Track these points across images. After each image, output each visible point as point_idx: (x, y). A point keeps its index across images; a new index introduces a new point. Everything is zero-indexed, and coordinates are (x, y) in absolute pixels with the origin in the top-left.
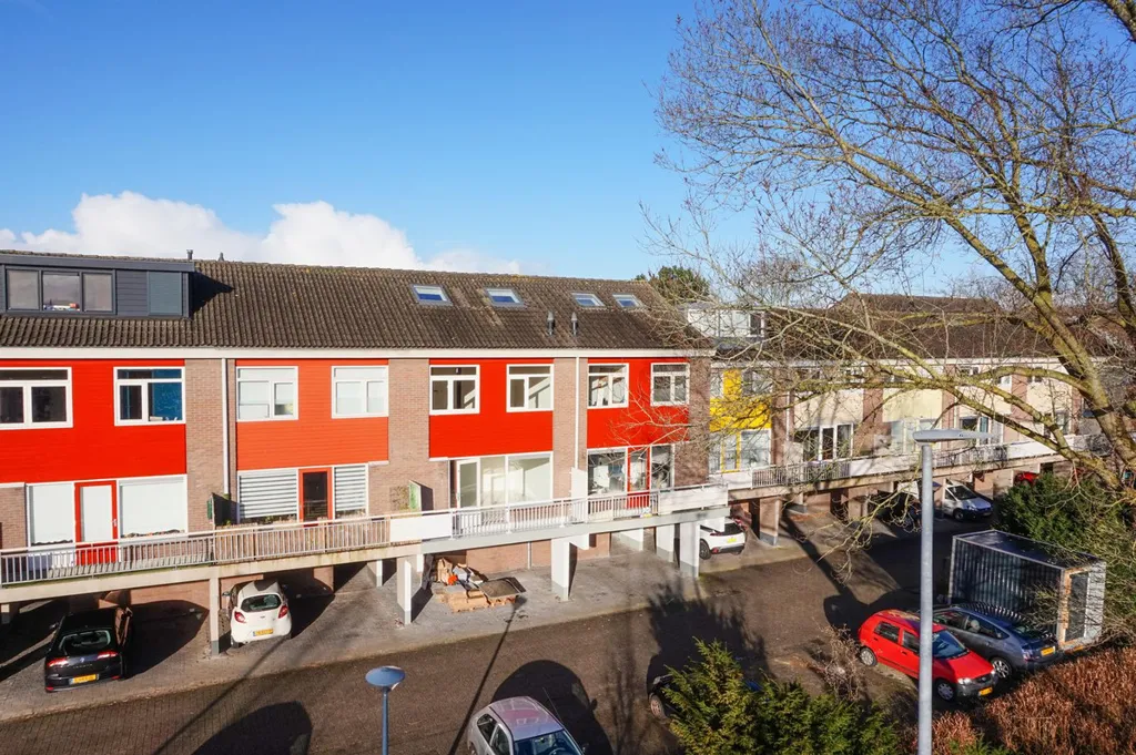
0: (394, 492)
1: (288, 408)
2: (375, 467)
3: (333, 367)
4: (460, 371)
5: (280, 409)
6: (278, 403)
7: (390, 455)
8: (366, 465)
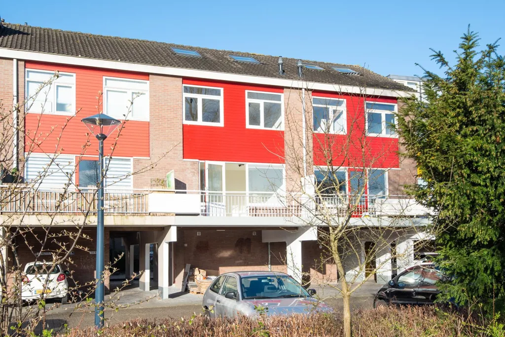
0: (154, 183)
1: (68, 108)
2: (138, 160)
3: (104, 78)
4: (207, 92)
5: (61, 107)
6: (59, 102)
7: (151, 152)
8: (132, 159)
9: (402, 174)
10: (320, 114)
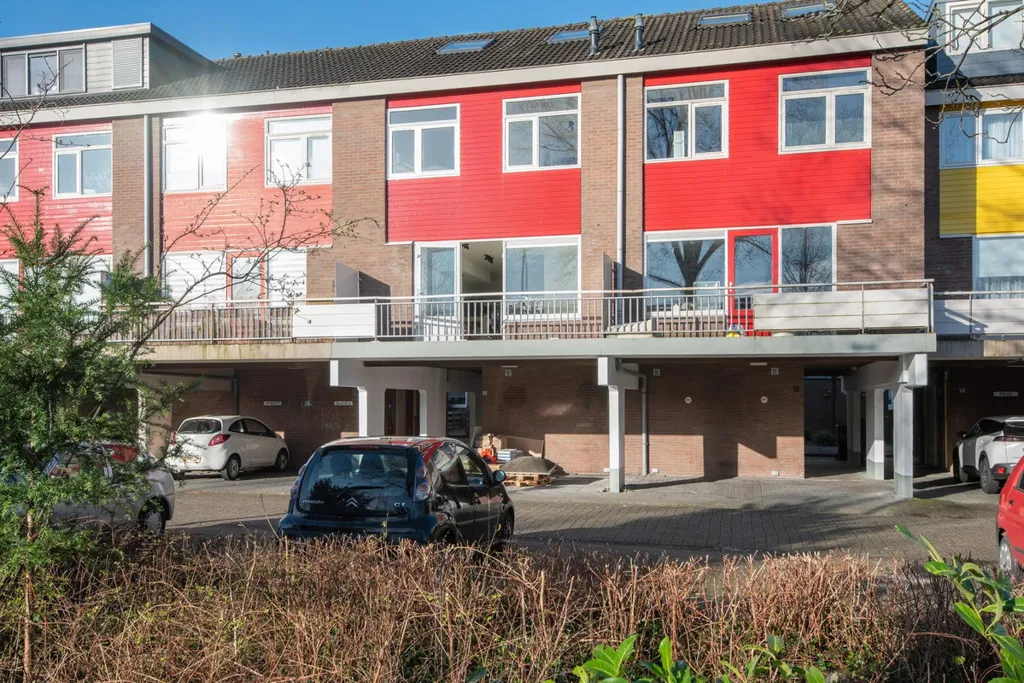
2: (314, 251)
3: (266, 120)
8: (306, 250)
9: (876, 232)
10: (665, 124)
